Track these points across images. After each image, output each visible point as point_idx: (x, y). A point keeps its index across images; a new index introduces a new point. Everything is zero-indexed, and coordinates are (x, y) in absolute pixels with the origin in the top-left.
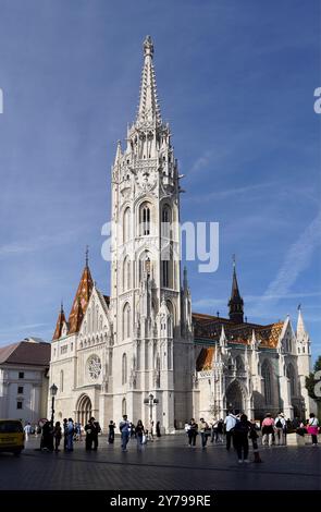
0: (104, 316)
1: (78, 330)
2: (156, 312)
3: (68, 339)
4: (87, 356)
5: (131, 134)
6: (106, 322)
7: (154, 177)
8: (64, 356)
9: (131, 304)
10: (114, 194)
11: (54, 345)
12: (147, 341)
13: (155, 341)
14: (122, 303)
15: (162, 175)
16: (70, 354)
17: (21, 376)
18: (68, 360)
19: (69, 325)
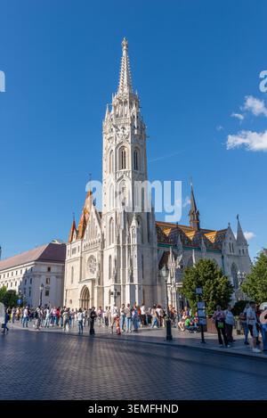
0: (98, 227)
1: (83, 236)
2: (129, 225)
3: (77, 244)
4: (88, 256)
5: (115, 101)
6: (99, 232)
7: (128, 129)
8: (73, 256)
9: (114, 218)
10: (105, 141)
11: (68, 248)
12: (124, 247)
13: (129, 246)
14: (109, 217)
15: (133, 128)
16: (78, 254)
17: (49, 269)
18: (75, 259)
19: (77, 232)
